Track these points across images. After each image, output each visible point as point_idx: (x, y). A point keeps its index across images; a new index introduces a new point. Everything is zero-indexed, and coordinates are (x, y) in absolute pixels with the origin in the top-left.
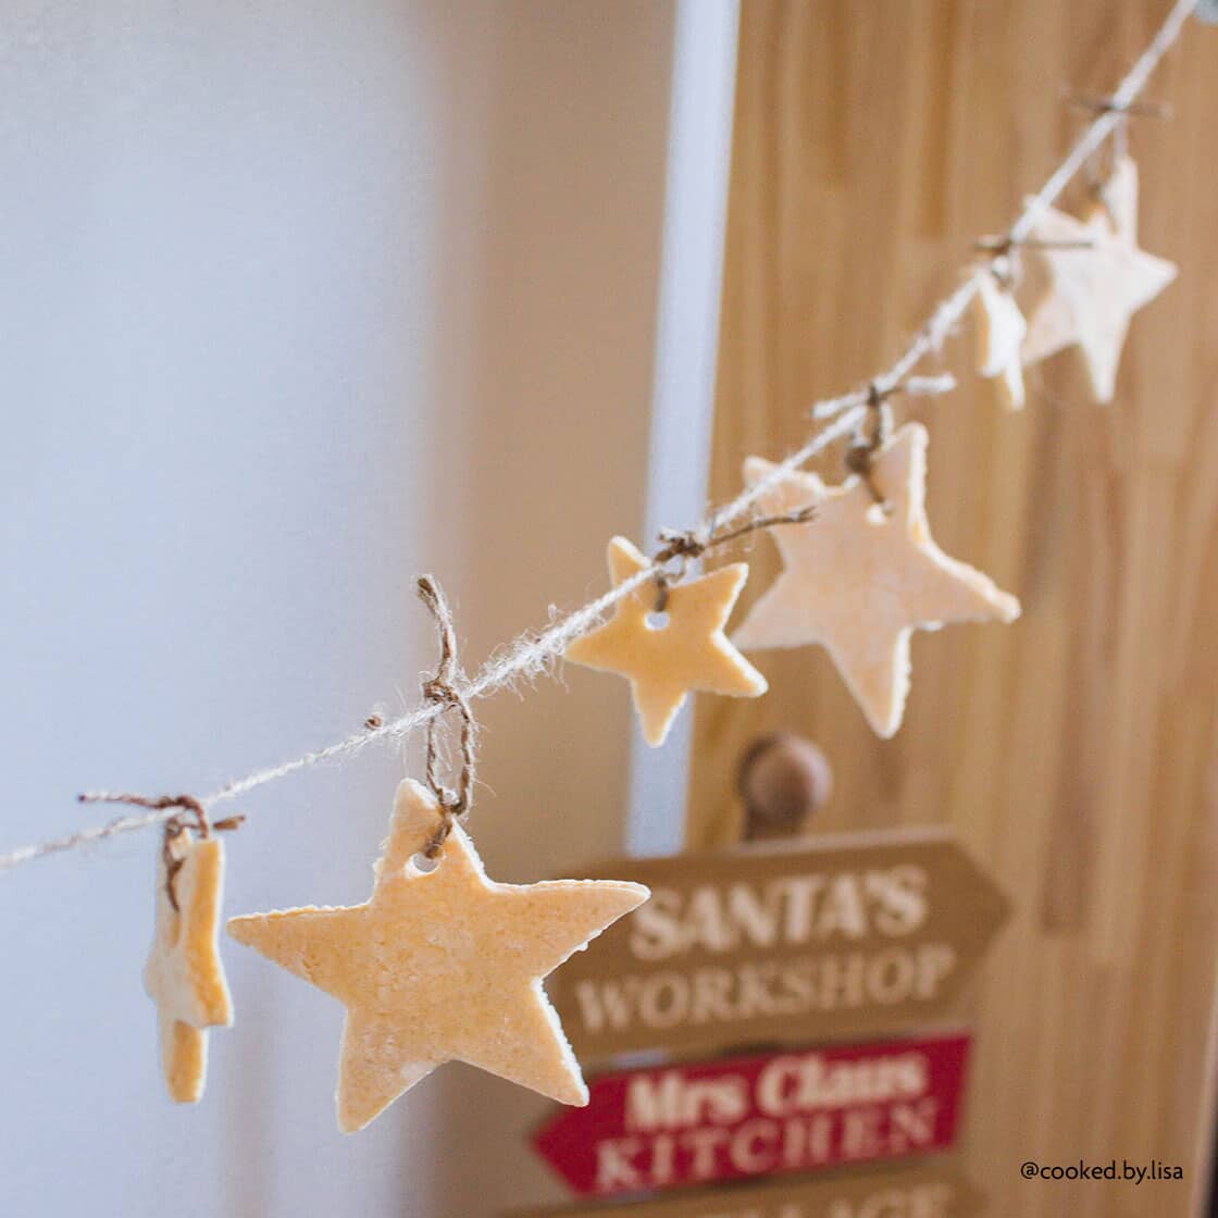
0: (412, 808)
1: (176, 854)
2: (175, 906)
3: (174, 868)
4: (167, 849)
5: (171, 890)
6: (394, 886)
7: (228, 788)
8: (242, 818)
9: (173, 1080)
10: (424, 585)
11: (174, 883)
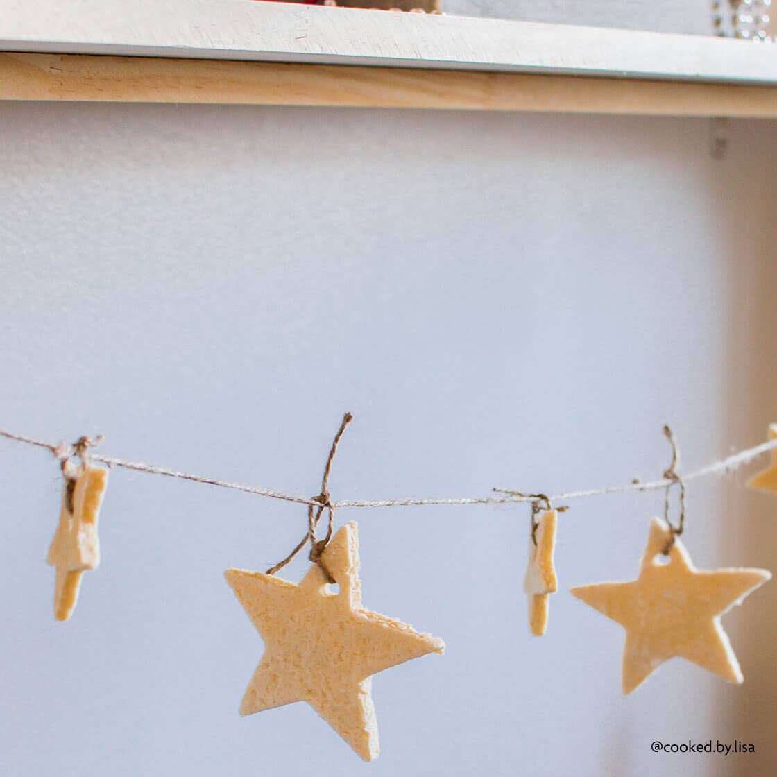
0: (656, 531)
1: (537, 522)
2: (536, 543)
3: (535, 527)
4: (533, 518)
5: (534, 536)
6: (648, 570)
7: (562, 495)
8: (567, 507)
9: (532, 624)
10: (667, 429)
11: (535, 533)
